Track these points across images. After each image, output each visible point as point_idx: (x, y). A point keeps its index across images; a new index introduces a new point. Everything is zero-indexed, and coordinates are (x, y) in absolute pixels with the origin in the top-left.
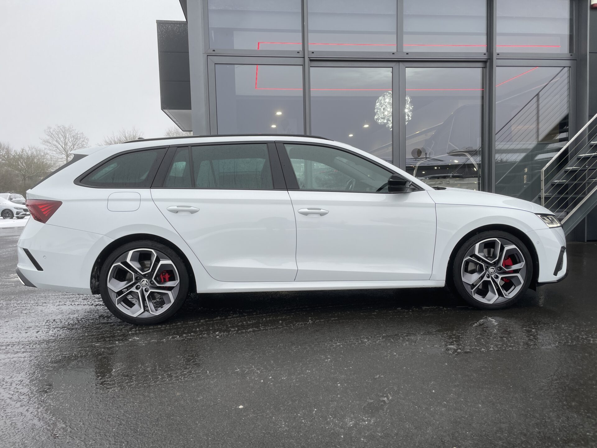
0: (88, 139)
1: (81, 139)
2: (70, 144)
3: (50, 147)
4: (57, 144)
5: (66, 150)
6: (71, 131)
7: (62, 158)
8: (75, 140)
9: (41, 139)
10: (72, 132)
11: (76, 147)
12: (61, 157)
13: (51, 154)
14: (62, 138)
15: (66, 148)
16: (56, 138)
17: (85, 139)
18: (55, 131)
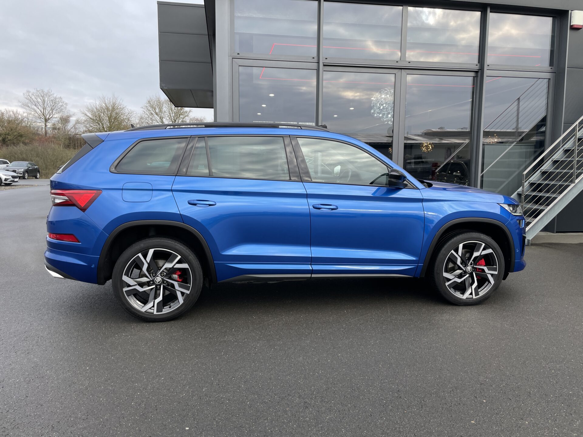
1: (60, 104)
2: (49, 109)
3: (29, 111)
4: (36, 108)
7: (40, 123)
8: (53, 104)
10: (51, 96)
11: (54, 112)
13: (30, 118)
14: (41, 103)
15: (45, 112)
16: (35, 102)
17: (64, 104)
18: (34, 95)
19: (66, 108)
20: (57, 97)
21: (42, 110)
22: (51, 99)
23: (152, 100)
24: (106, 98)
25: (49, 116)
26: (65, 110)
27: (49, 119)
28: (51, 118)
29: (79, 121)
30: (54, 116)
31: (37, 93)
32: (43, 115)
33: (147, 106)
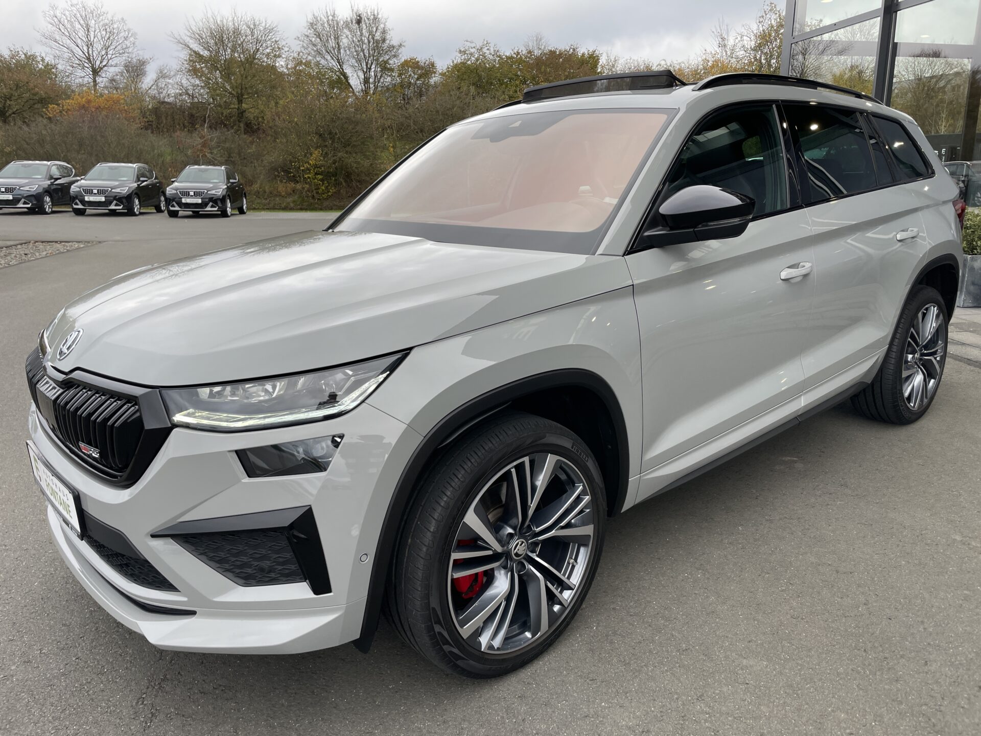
1: (122, 34)
2: (98, 46)
3: (57, 52)
4: (73, 46)
5: (92, 58)
6: (100, 16)
7: (84, 77)
8: (107, 36)
9: (38, 32)
11: (111, 52)
14: (80, 30)
15: (90, 52)
16: (70, 30)
17: (130, 35)
19: (134, 44)
21: (85, 48)
22: (102, 23)
23: (318, 20)
25: (101, 62)
26: (133, 50)
27: (102, 68)
28: (104, 66)
30: (110, 61)
31: (72, 11)
32: (88, 59)
33: (308, 36)
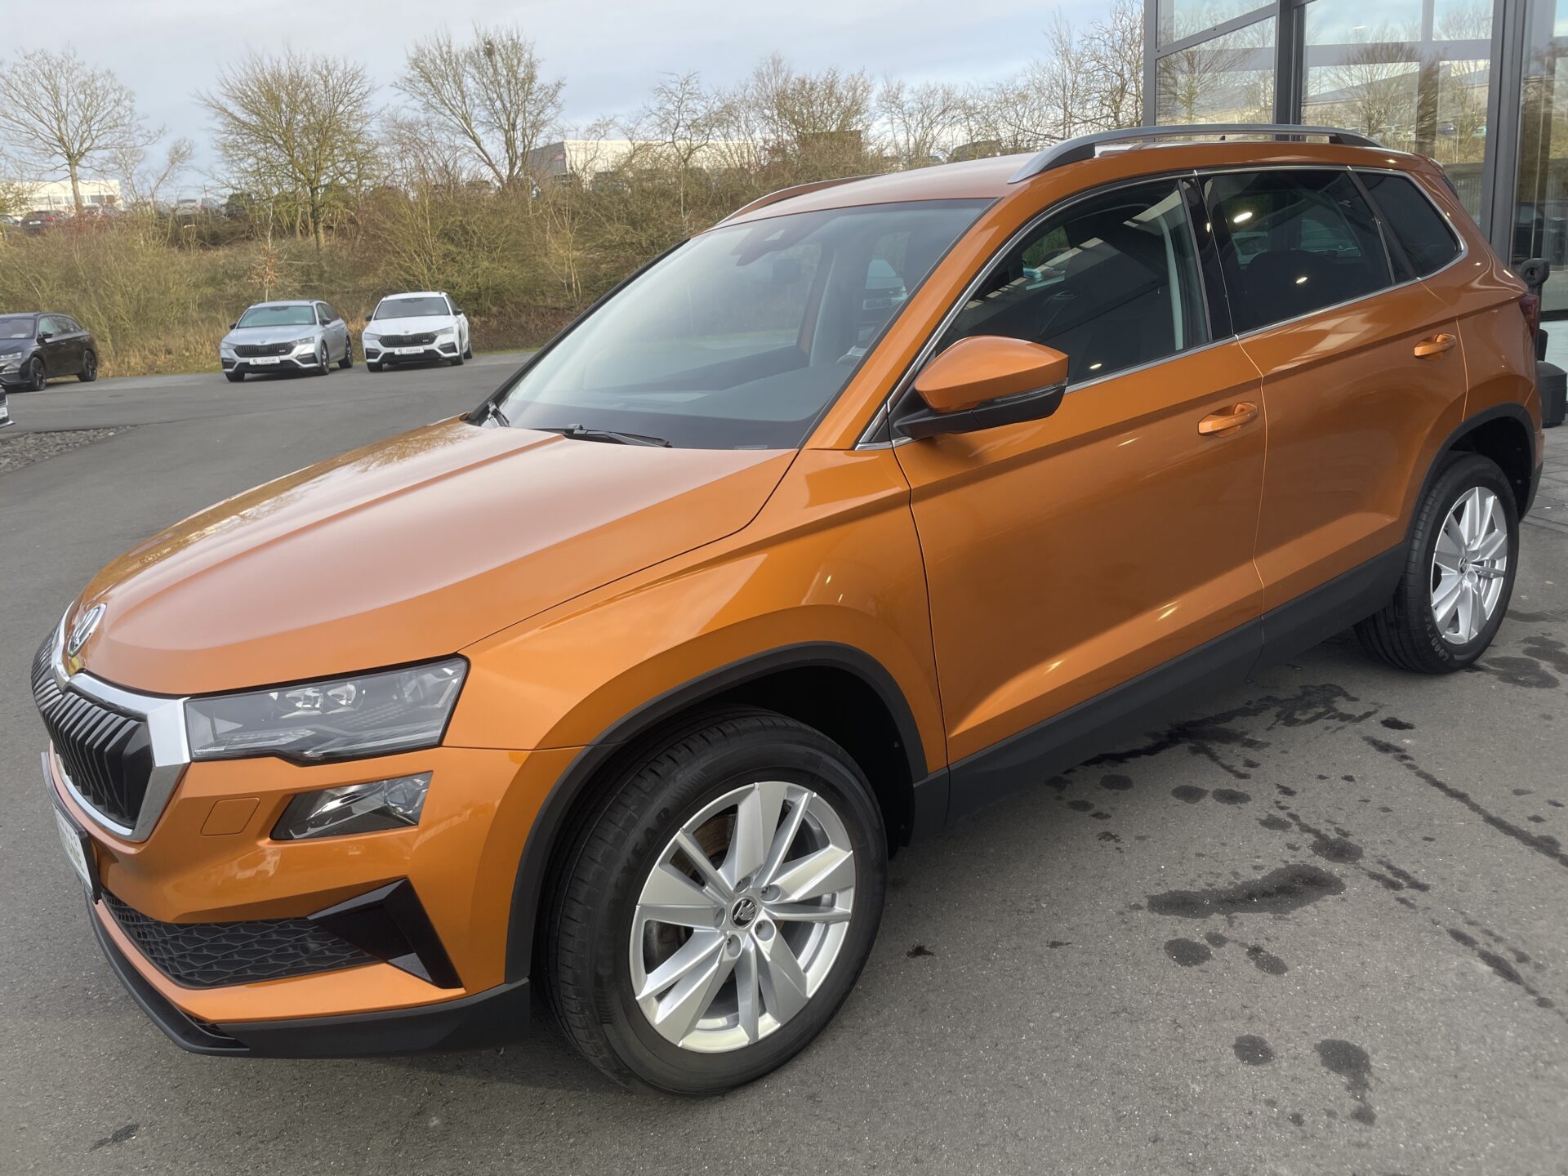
0: (133, 93)
1: (112, 96)
2: (75, 118)
4: (33, 121)
5: (66, 139)
6: (73, 70)
7: (55, 170)
8: (88, 101)
10: (75, 72)
11: (96, 127)
12: (52, 166)
13: (16, 156)
14: (46, 98)
15: (64, 132)
16: (26, 97)
17: (124, 97)
18: (19, 69)
19: (131, 110)
20: (97, 72)
21: (54, 123)
22: (77, 81)
23: (424, 54)
24: (266, 61)
25: (81, 145)
26: (131, 120)
27: (82, 155)
28: (88, 149)
29: (181, 152)
30: (96, 141)
31: (27, 65)
32: (61, 140)
33: (411, 81)
